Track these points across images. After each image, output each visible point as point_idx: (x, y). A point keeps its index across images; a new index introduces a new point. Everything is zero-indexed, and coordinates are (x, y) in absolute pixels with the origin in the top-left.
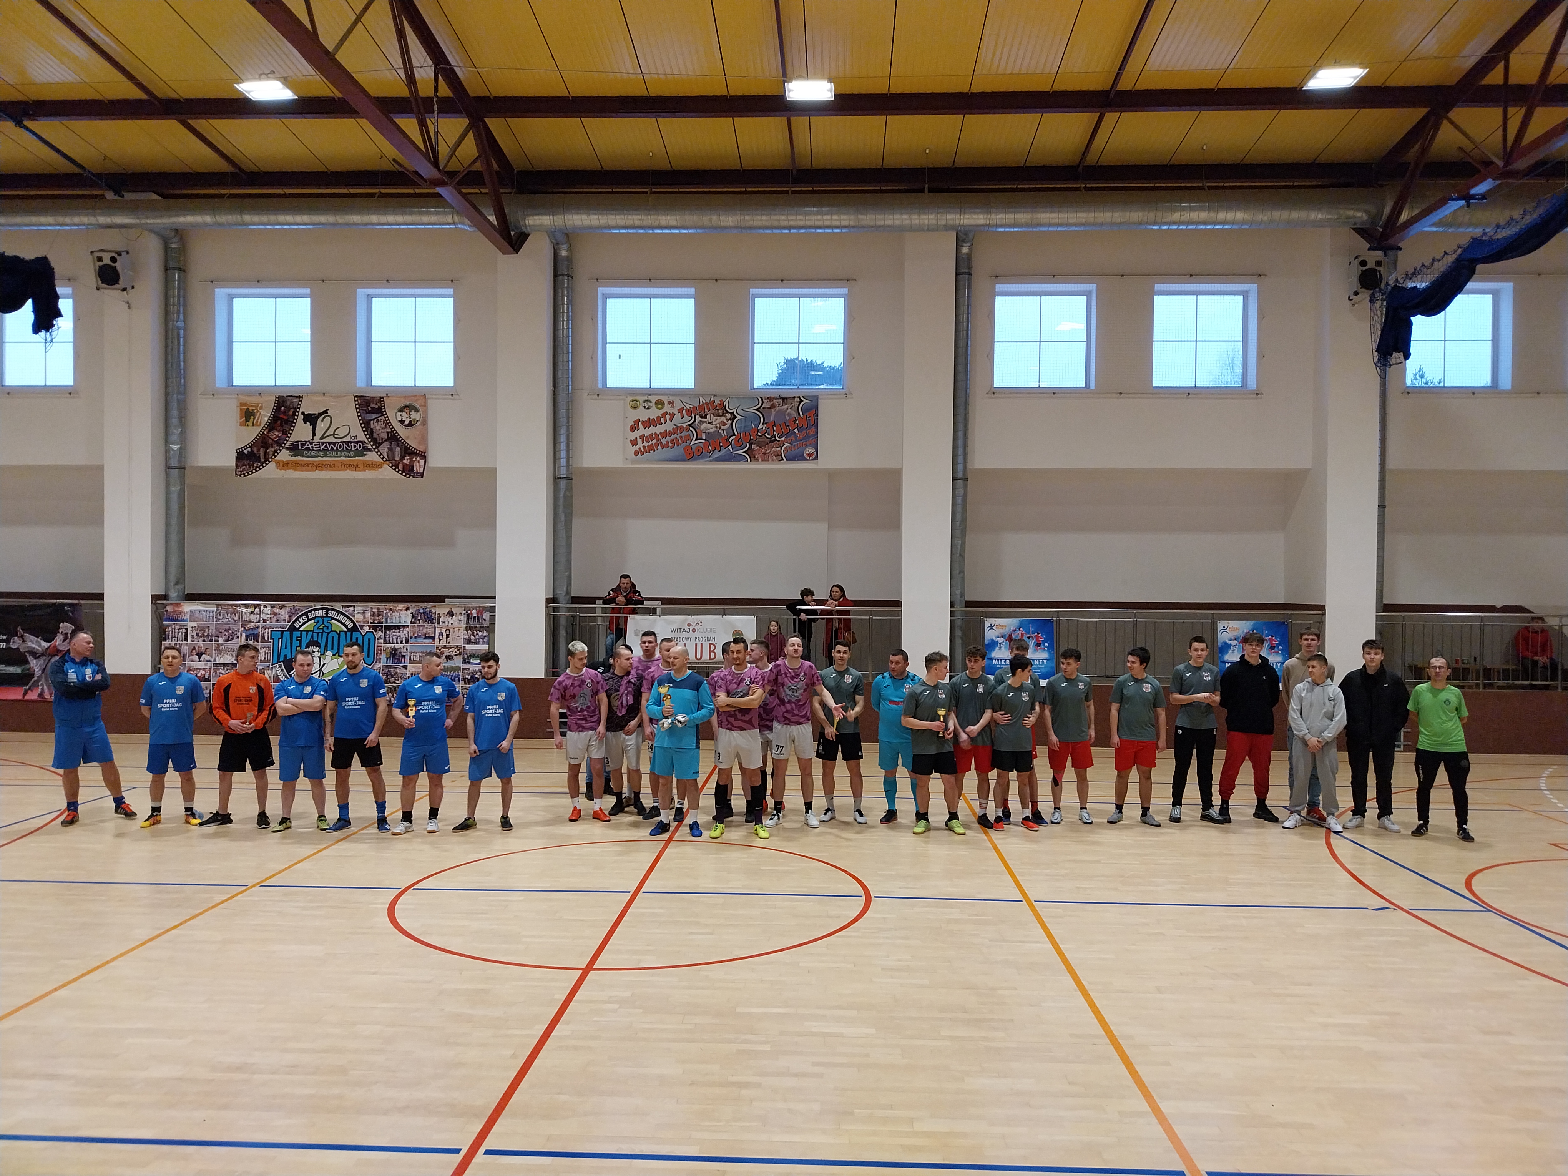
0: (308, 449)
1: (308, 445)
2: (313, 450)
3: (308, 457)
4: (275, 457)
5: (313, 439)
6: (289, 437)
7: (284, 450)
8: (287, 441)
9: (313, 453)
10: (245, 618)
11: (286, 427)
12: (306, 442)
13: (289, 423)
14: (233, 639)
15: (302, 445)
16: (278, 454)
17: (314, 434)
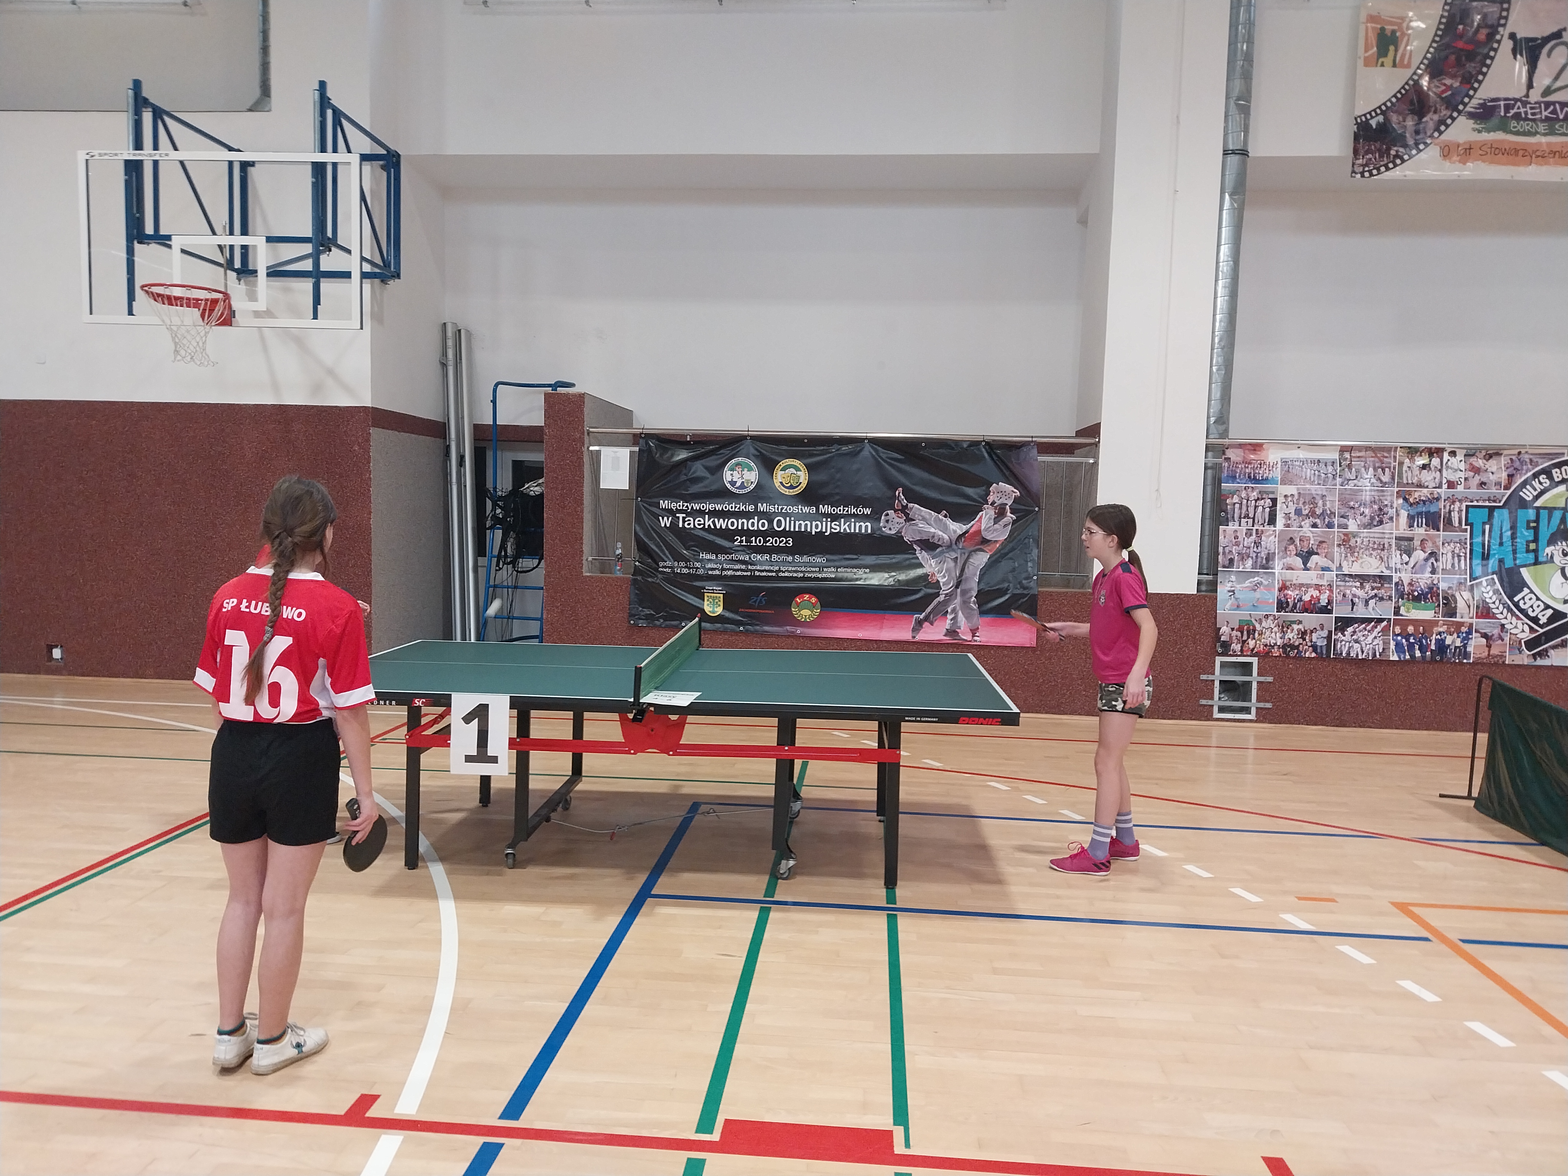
0: (1517, 117)
1: (1519, 109)
2: (1526, 119)
3: (1518, 133)
4: (1441, 133)
5: (1527, 96)
6: (1475, 90)
7: (1462, 120)
8: (1471, 97)
9: (1526, 126)
10: (1407, 477)
11: (1471, 67)
12: (1516, 100)
13: (1479, 58)
14: (1381, 522)
15: (1508, 108)
16: (1447, 126)
17: (1530, 86)
